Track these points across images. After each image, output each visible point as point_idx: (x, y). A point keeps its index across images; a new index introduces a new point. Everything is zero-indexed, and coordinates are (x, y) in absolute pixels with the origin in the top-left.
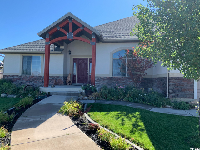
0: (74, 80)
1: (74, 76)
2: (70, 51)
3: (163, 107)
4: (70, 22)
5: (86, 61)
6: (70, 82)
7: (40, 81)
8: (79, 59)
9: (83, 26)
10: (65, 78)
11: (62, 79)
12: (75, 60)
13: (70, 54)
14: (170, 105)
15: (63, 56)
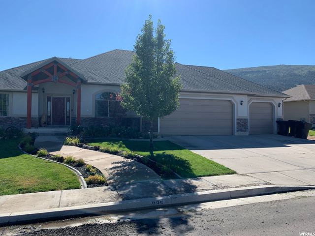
0: (49, 120)
1: (48, 117)
2: (43, 89)
3: (137, 138)
4: (55, 66)
5: (62, 100)
6: (45, 123)
7: (8, 123)
8: (54, 98)
9: (69, 71)
10: (40, 119)
11: (37, 119)
12: (49, 99)
13: (44, 92)
14: (142, 137)
15: (38, 94)
